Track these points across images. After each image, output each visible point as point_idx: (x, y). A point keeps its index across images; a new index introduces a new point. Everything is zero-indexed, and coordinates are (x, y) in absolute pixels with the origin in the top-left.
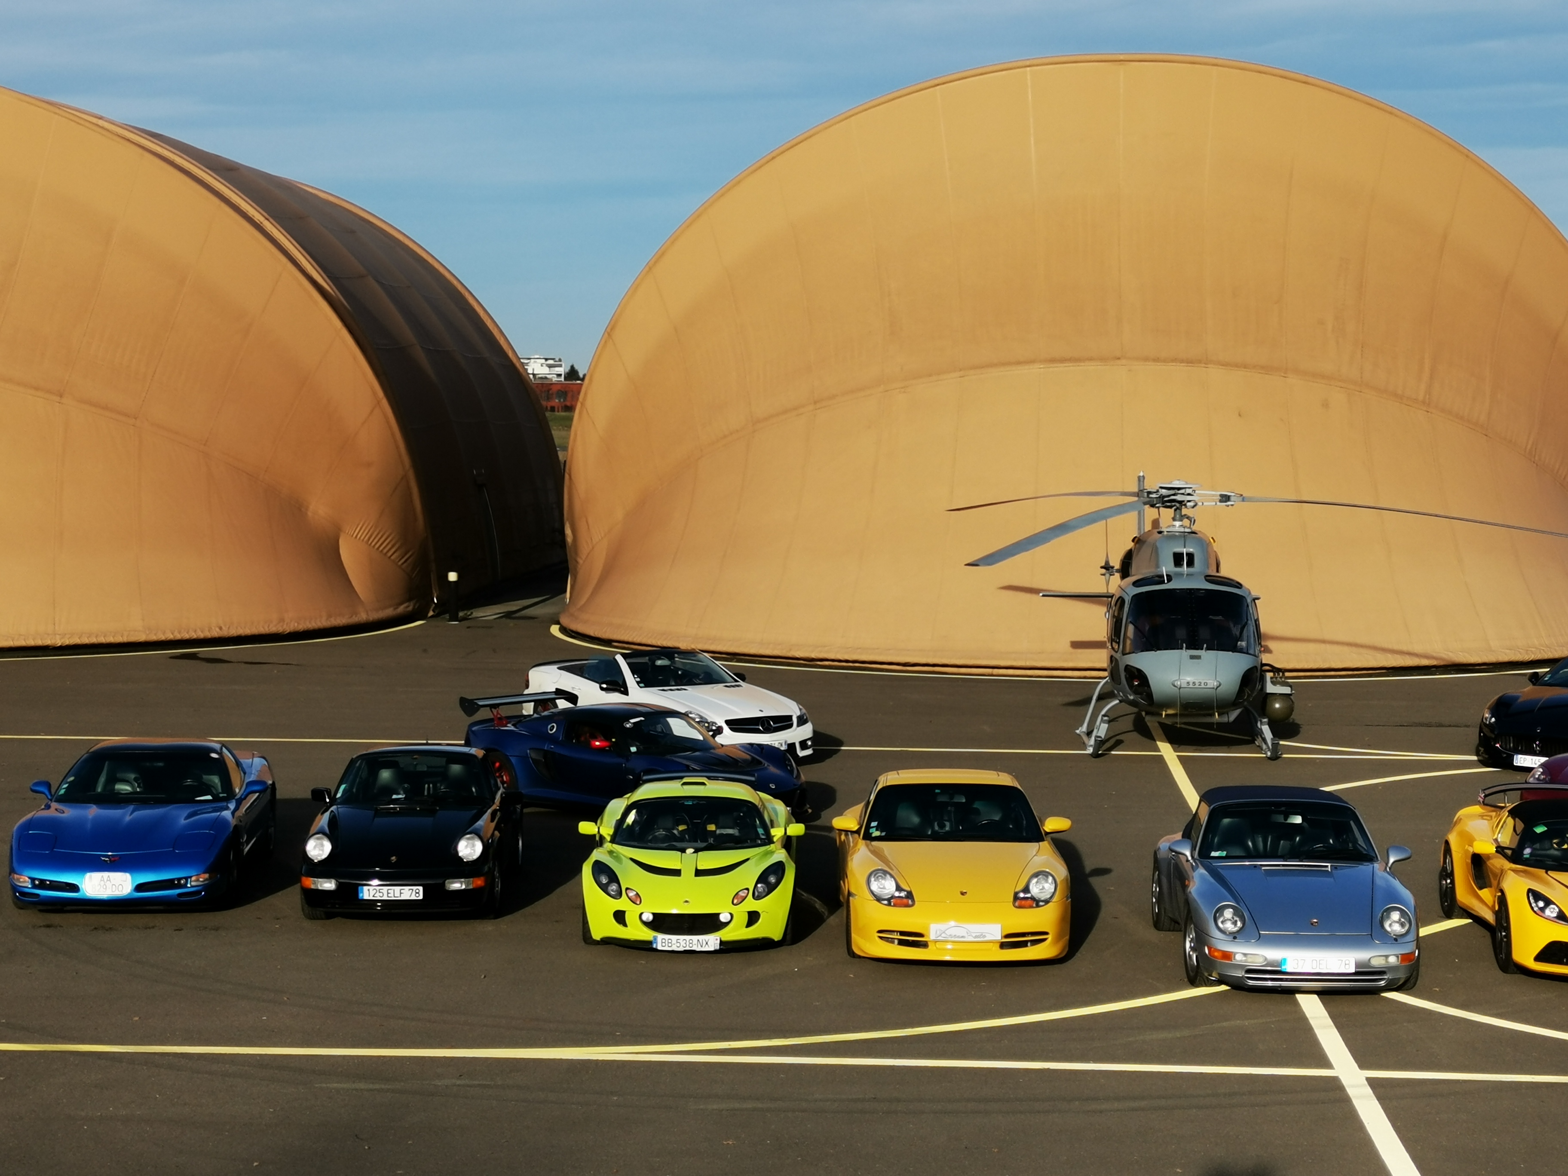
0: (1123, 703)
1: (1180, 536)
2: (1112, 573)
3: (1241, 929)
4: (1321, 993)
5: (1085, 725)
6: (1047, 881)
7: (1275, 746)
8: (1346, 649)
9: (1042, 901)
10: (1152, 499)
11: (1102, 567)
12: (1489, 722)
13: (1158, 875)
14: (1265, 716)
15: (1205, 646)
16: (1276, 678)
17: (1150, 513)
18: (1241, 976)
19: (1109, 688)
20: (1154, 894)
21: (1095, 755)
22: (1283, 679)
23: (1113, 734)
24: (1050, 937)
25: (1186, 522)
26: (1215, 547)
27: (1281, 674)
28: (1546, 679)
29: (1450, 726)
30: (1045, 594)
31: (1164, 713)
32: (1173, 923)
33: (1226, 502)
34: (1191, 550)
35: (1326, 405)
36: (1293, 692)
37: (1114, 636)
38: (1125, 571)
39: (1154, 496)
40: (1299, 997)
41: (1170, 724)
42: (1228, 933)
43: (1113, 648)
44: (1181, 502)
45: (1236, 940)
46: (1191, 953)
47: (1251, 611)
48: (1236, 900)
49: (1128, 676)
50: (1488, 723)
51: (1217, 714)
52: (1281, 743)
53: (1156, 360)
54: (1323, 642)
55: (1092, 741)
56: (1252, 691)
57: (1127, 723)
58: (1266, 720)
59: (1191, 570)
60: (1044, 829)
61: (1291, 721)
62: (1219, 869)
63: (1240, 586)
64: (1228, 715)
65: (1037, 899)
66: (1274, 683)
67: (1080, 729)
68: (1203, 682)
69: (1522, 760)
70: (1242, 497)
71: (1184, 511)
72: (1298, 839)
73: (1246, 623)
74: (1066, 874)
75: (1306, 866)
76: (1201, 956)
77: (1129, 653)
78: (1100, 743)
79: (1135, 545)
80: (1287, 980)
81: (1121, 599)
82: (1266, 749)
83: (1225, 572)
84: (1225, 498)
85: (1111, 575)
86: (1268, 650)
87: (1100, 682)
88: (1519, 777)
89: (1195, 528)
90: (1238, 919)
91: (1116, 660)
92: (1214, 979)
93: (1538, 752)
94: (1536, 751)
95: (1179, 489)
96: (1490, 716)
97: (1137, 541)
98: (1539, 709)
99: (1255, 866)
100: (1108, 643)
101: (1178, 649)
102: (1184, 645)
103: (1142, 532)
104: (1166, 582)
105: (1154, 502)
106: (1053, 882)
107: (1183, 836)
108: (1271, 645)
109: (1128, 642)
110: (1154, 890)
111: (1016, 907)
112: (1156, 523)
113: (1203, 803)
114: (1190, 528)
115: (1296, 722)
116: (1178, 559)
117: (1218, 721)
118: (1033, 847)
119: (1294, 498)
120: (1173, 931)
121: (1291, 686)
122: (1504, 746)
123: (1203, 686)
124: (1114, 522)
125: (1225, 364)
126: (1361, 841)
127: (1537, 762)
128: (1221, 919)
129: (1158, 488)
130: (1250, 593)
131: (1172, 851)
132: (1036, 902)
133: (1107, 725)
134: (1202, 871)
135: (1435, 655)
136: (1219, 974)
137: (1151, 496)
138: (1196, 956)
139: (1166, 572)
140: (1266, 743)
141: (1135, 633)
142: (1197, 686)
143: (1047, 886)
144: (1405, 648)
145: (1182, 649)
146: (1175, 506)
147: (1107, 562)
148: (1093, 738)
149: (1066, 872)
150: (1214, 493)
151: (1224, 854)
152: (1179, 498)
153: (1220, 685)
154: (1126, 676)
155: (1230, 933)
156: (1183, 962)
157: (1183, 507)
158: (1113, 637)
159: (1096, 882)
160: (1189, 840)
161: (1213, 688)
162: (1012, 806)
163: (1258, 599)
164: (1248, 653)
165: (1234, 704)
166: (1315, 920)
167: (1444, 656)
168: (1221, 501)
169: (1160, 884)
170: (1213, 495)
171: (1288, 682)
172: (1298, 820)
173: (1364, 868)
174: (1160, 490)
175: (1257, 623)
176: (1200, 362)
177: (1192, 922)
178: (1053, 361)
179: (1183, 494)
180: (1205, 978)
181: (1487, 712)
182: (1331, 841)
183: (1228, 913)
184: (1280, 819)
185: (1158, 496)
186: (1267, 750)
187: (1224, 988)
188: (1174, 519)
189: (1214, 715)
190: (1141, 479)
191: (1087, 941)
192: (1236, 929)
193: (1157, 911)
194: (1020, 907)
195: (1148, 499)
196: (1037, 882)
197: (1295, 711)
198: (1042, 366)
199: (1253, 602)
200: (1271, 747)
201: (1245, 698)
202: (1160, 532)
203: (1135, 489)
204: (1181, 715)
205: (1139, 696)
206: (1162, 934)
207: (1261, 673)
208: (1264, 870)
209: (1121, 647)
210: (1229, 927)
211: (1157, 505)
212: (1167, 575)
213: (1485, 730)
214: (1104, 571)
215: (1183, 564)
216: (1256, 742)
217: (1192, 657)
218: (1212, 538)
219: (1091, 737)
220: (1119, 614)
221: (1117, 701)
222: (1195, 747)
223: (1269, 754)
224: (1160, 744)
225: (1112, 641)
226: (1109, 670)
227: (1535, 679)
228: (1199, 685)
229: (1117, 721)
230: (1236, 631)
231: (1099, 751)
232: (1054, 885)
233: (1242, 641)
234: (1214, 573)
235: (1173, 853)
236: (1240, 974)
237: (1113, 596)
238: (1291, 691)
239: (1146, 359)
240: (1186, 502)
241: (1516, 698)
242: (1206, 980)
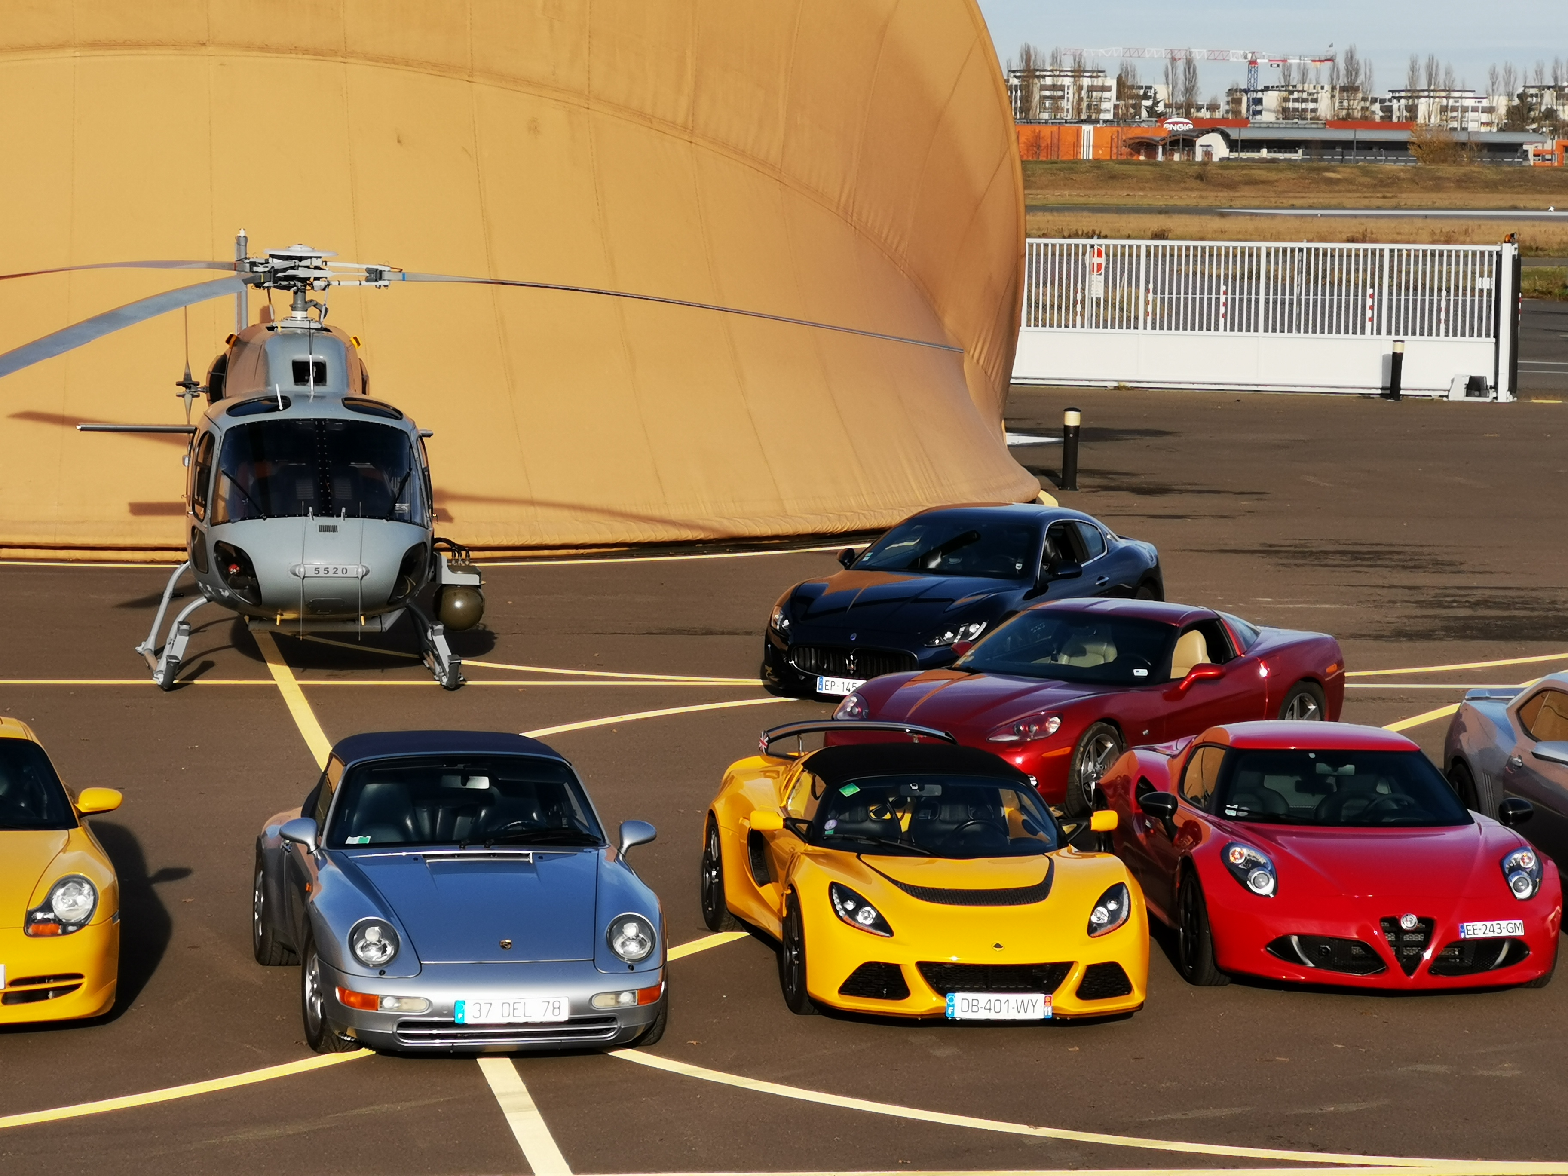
0: (213, 603)
1: (304, 335)
2: (195, 394)
3: (392, 958)
4: (517, 1055)
5: (152, 638)
6: (80, 893)
7: (455, 668)
8: (566, 514)
9: (73, 924)
10: (259, 274)
11: (179, 384)
12: (780, 626)
13: (263, 875)
14: (438, 620)
15: (344, 510)
16: (457, 561)
17: (257, 298)
18: (391, 1032)
19: (191, 579)
20: (256, 907)
21: (168, 687)
22: (467, 563)
23: (196, 652)
24: (85, 982)
25: (313, 312)
26: (361, 352)
27: (464, 553)
28: (865, 559)
29: (723, 633)
30: (84, 426)
31: (278, 617)
32: (286, 952)
33: (376, 281)
34: (321, 357)
35: (534, 128)
36: (483, 582)
37: (198, 495)
38: (215, 391)
39: (261, 269)
40: (482, 1062)
41: (289, 634)
42: (371, 966)
43: (196, 514)
44: (304, 280)
45: (383, 976)
46: (313, 999)
47: (416, 455)
48: (386, 913)
49: (219, 559)
50: (778, 627)
51: (362, 617)
52: (464, 662)
53: (265, 48)
54: (532, 503)
55: (162, 665)
56: (418, 583)
57: (221, 635)
58: (440, 627)
59: (321, 389)
60: (76, 808)
61: (481, 628)
62: (358, 865)
63: (399, 416)
64: (380, 618)
65: (64, 920)
66: (453, 569)
67: (143, 645)
68: (340, 568)
69: (830, 685)
70: (401, 274)
71: (310, 295)
72: (483, 813)
73: (409, 474)
74: (113, 880)
75: (494, 855)
76: (329, 1003)
77: (223, 522)
78: (175, 667)
79: (231, 348)
80: (463, 1036)
81: (208, 434)
82: (440, 673)
83: (377, 393)
84: (375, 275)
85: (193, 396)
86: (445, 517)
87: (176, 569)
88: (823, 711)
89: (326, 322)
90: (387, 942)
91: (202, 534)
92: (349, 1039)
93: (852, 672)
94: (849, 670)
95: (301, 259)
96: (782, 617)
97: (234, 341)
98: (854, 606)
99: (416, 858)
100: (187, 505)
101: (300, 515)
102: (311, 509)
103: (244, 327)
104: (281, 408)
105: (261, 279)
106: (92, 893)
107: (303, 814)
108: (452, 508)
109: (221, 504)
110: (256, 900)
111: (30, 936)
112: (266, 314)
113: (334, 759)
114: (319, 321)
115: (488, 629)
116: (300, 371)
117: (364, 631)
118: (58, 837)
119: (487, 277)
120: (287, 964)
121: (479, 574)
122: (802, 663)
123: (340, 574)
124: (199, 310)
125: (376, 59)
126: (580, 816)
127: (850, 687)
128: (360, 944)
129: (268, 257)
130: (415, 427)
131: (285, 837)
132: (62, 927)
133: (187, 638)
134: (331, 868)
135: (701, 522)
136: (357, 1031)
137: (255, 269)
138: (322, 1004)
139: (281, 392)
140: (440, 663)
141: (232, 491)
142: (331, 574)
143: (80, 899)
144: (656, 513)
145: (306, 515)
146: (295, 285)
147: (188, 376)
148: (163, 661)
149: (112, 876)
150: (357, 266)
151: (367, 839)
152: (301, 273)
153: (367, 572)
154: (216, 558)
155: (374, 965)
156: (301, 1014)
157: (308, 287)
158: (196, 497)
159: (165, 891)
160: (312, 819)
161: (357, 577)
162: (25, 771)
163: (429, 436)
164: (411, 522)
165: (390, 603)
166: (508, 941)
167: (716, 525)
168: (368, 280)
169: (265, 892)
170: (358, 270)
171: (474, 566)
172: (483, 783)
173: (585, 857)
174: (270, 260)
175: (426, 473)
176: (335, 53)
177: (315, 949)
178: (95, 45)
179: (308, 267)
180: (334, 1039)
181: (777, 610)
182: (534, 815)
183: (372, 934)
184: (456, 782)
185: (266, 270)
186: (443, 674)
187: (365, 1052)
188: (293, 308)
189: (358, 620)
190: (242, 242)
191: (147, 985)
192: (385, 958)
193: (261, 934)
194: (36, 935)
195: (251, 275)
196: (64, 894)
197: (485, 613)
198: (77, 54)
199: (419, 439)
200: (447, 670)
201: (408, 591)
202: (271, 329)
203: (233, 259)
204: (306, 621)
205: (238, 591)
206: (268, 970)
207: (432, 553)
208: (429, 863)
209: (209, 512)
210: (374, 955)
211: (266, 285)
212: (282, 397)
213: (776, 641)
214: (182, 389)
215: (308, 381)
216: (425, 662)
217: (324, 529)
218: (355, 338)
219: (160, 658)
220: (205, 459)
221: (205, 600)
222: (329, 672)
223: (445, 680)
224: (271, 666)
225: (194, 502)
226: (189, 549)
227: (849, 559)
228: (334, 573)
229: (205, 631)
230: (393, 486)
231: (175, 679)
232: (92, 898)
233: (402, 502)
234: (359, 395)
235: (287, 841)
236: (390, 1029)
237: (196, 429)
238: (480, 582)
239: (248, 47)
240: (312, 280)
241: (820, 590)
242: (337, 1043)
